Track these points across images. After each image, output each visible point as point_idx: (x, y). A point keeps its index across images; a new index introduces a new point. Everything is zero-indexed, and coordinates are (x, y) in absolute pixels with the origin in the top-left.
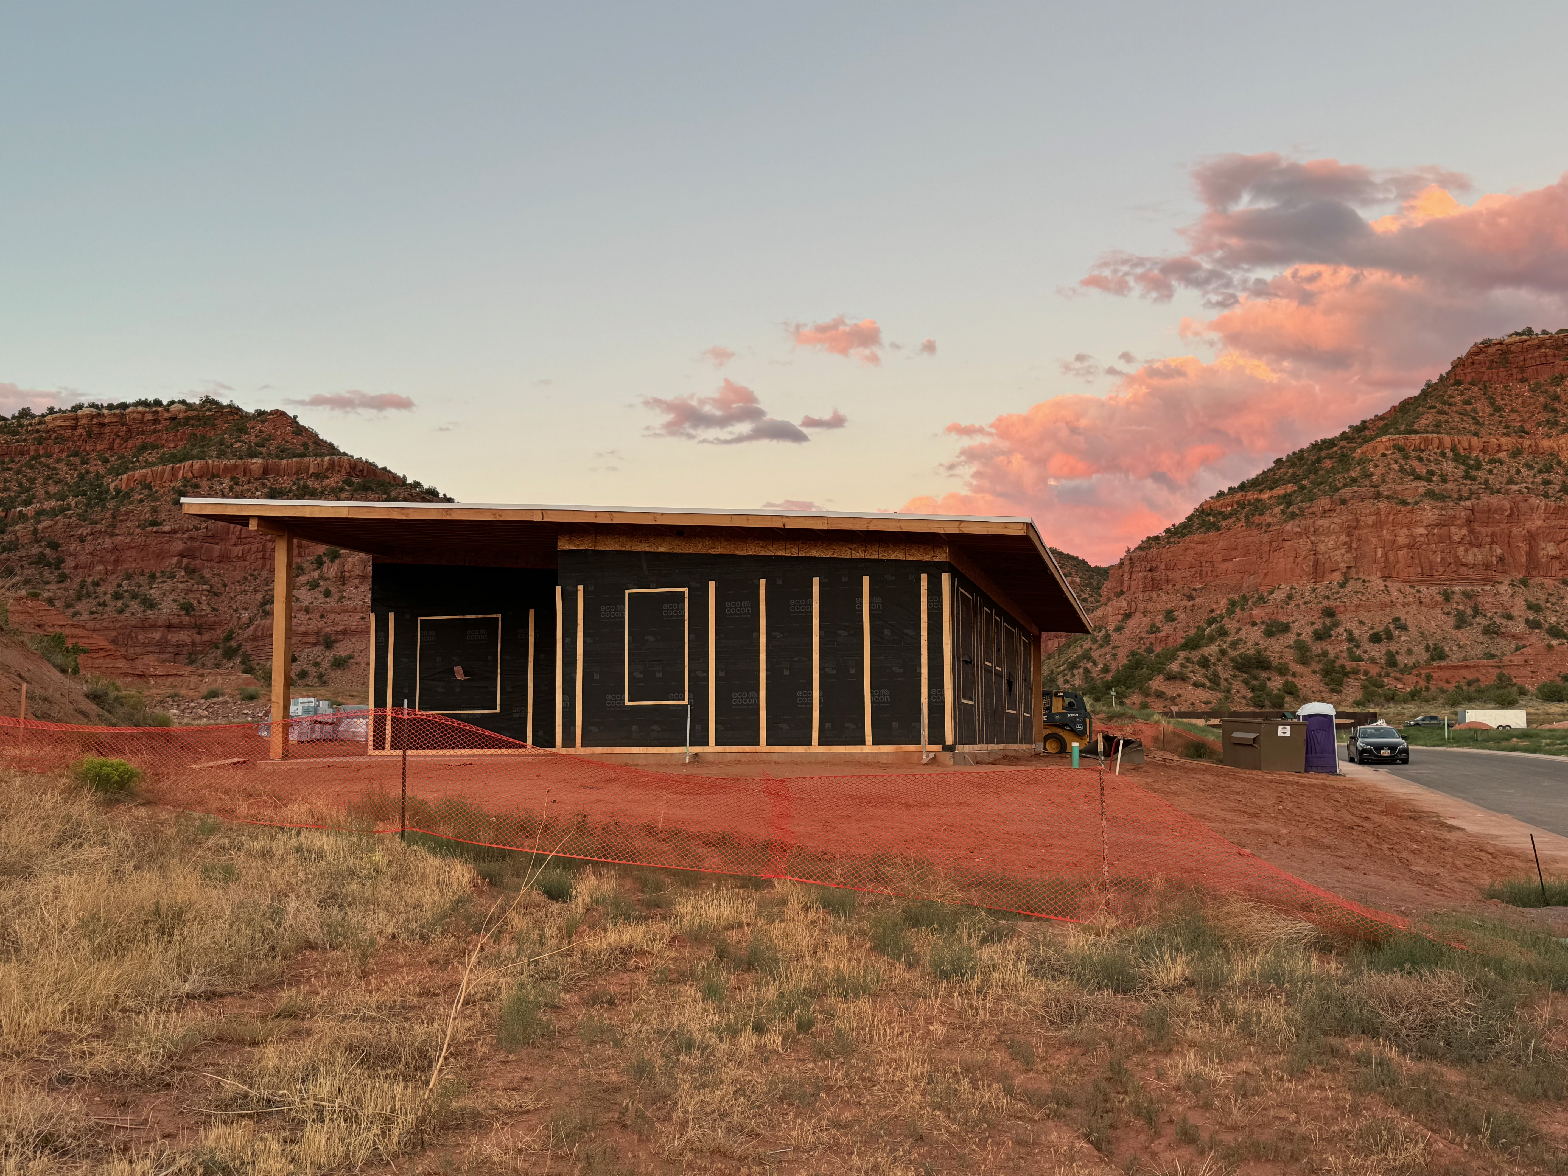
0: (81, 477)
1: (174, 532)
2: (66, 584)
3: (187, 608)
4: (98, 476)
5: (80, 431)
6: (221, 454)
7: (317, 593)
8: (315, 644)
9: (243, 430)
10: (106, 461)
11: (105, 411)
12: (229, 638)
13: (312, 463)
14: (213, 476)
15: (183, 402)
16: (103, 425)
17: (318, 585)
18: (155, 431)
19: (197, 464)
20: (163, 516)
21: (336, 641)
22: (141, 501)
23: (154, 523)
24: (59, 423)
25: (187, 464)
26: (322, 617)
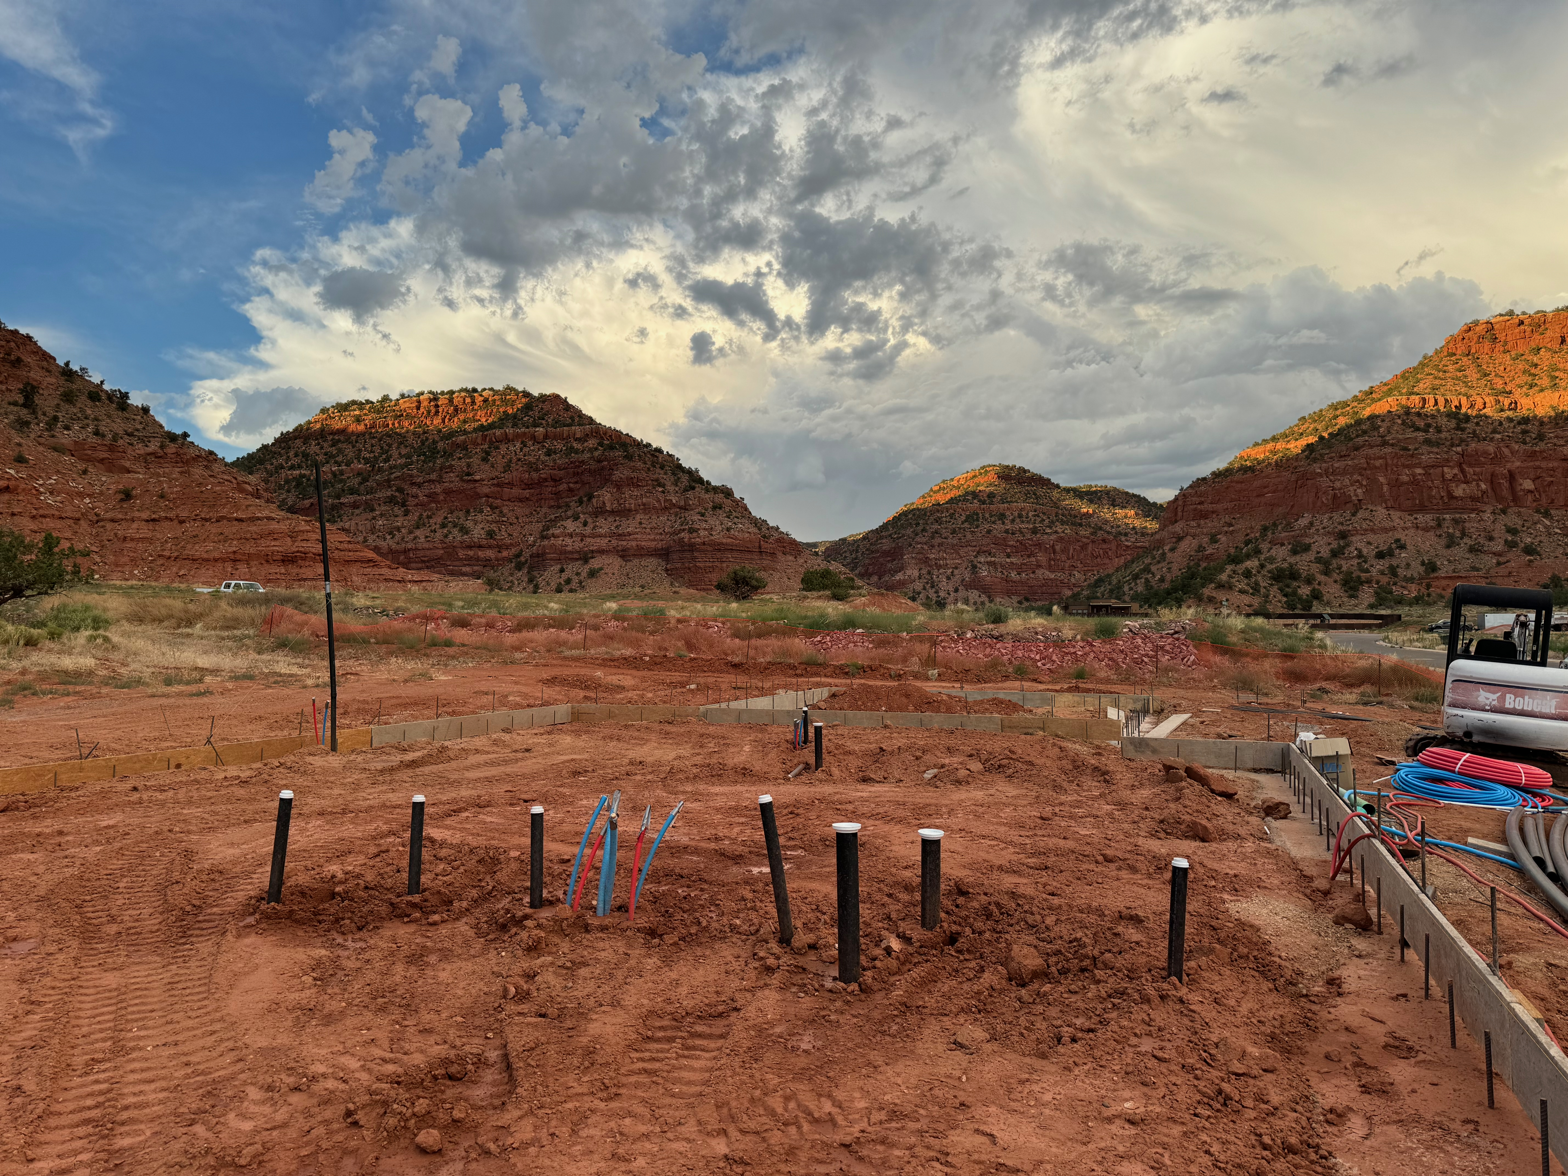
0: (423, 444)
1: (482, 480)
2: (410, 517)
3: (491, 534)
4: (434, 442)
5: (422, 410)
7: (577, 523)
8: (577, 560)
9: (529, 407)
10: (439, 431)
11: (439, 396)
12: (518, 556)
13: (576, 431)
14: (508, 440)
15: (491, 389)
16: (437, 406)
17: (579, 518)
18: (472, 410)
19: (497, 432)
20: (474, 469)
21: (591, 558)
22: (460, 458)
23: (468, 474)
24: (407, 405)
26: (582, 540)
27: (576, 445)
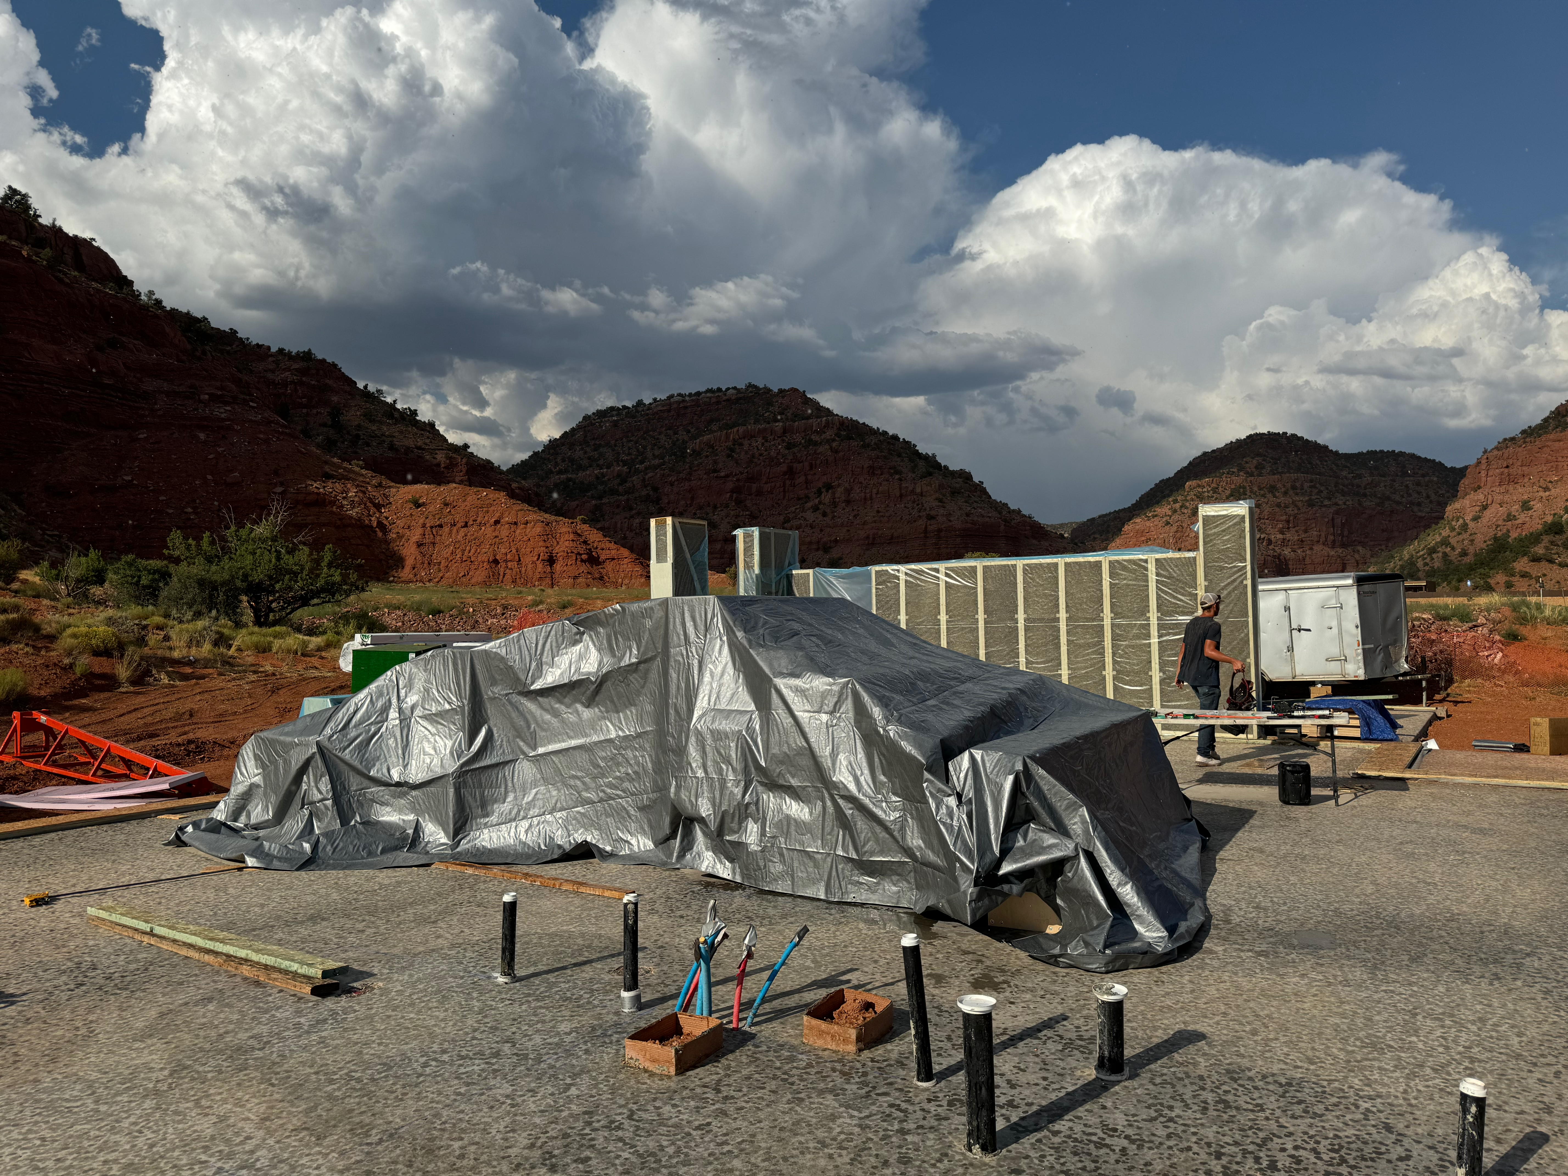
0: (674, 444)
1: (727, 476)
4: (684, 442)
5: (672, 413)
6: (757, 421)
7: (817, 514)
9: (770, 404)
10: (688, 432)
11: (687, 398)
13: (814, 422)
14: (752, 437)
15: (735, 388)
16: (686, 408)
17: (818, 509)
18: (717, 410)
19: (741, 429)
20: (720, 465)
21: (830, 547)
22: (707, 456)
23: (715, 471)
24: (660, 408)
25: (735, 429)
26: (821, 530)
27: (815, 437)
